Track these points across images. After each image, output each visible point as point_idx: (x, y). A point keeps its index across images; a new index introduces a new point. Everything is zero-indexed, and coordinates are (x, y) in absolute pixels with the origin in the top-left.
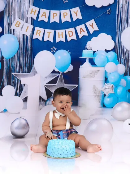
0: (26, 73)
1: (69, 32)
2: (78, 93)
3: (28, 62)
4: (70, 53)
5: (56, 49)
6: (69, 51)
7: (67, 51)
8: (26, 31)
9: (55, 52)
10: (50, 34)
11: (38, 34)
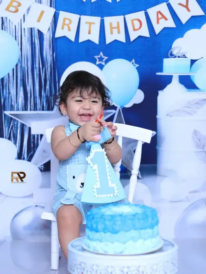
0: (43, 110)
1: (132, 21)
2: (157, 148)
3: (48, 87)
4: (137, 65)
5: (106, 58)
6: (133, 61)
7: (130, 61)
8: (39, 21)
9: (103, 64)
10: (92, 25)
11: (66, 27)
